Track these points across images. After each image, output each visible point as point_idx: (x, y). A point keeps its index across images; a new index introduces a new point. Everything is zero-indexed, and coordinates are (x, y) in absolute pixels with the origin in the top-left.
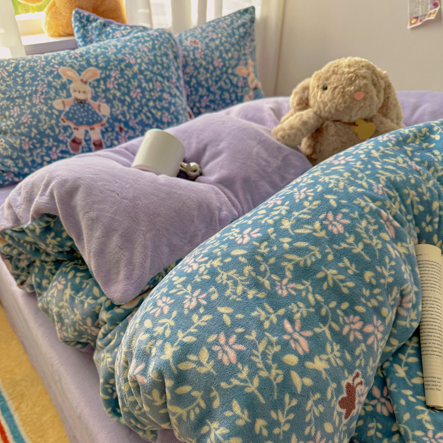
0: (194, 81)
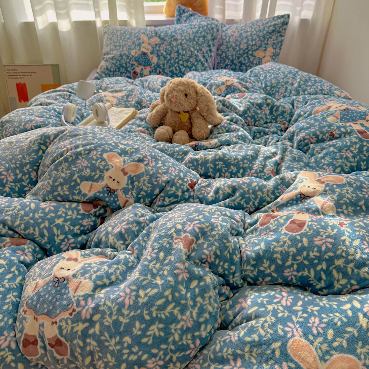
0: (224, 54)
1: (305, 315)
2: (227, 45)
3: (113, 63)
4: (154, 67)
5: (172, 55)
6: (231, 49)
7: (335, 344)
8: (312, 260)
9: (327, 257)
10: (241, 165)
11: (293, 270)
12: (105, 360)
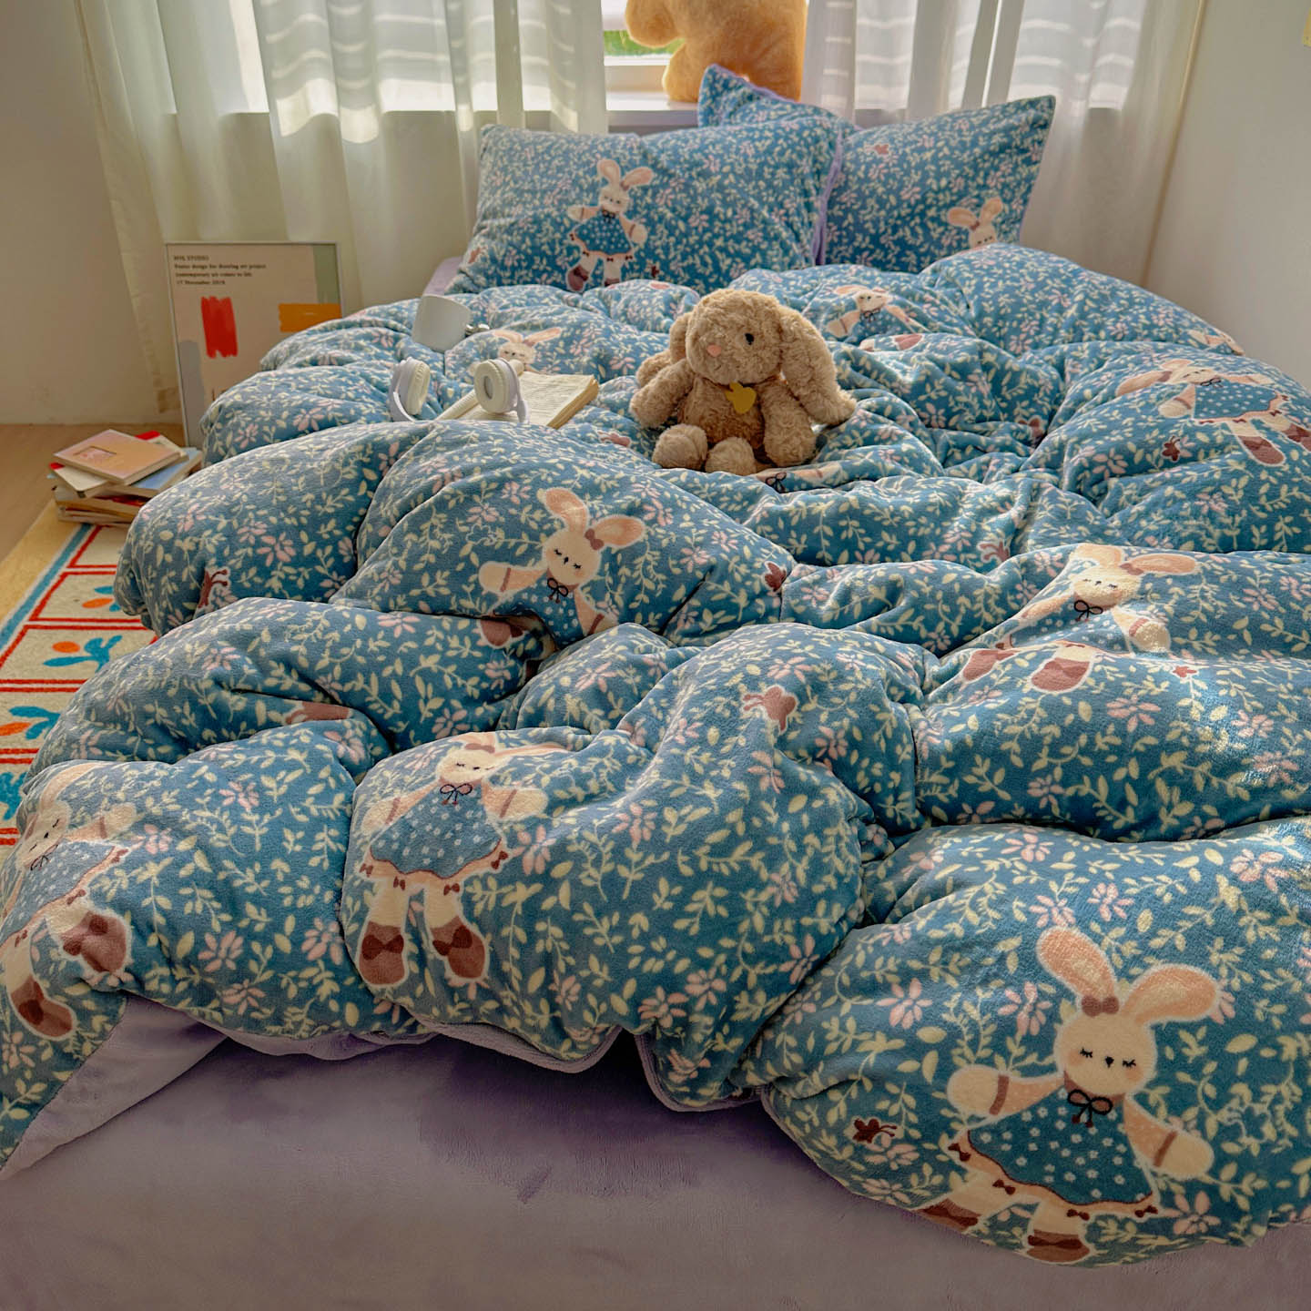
0: (850, 219)
1: (1082, 880)
2: (859, 191)
3: (510, 244)
4: (637, 255)
5: (693, 222)
6: (871, 202)
7: (1156, 943)
8: (1101, 755)
9: (1142, 749)
10: (911, 531)
11: (1053, 782)
12: (584, 973)
